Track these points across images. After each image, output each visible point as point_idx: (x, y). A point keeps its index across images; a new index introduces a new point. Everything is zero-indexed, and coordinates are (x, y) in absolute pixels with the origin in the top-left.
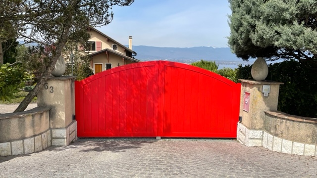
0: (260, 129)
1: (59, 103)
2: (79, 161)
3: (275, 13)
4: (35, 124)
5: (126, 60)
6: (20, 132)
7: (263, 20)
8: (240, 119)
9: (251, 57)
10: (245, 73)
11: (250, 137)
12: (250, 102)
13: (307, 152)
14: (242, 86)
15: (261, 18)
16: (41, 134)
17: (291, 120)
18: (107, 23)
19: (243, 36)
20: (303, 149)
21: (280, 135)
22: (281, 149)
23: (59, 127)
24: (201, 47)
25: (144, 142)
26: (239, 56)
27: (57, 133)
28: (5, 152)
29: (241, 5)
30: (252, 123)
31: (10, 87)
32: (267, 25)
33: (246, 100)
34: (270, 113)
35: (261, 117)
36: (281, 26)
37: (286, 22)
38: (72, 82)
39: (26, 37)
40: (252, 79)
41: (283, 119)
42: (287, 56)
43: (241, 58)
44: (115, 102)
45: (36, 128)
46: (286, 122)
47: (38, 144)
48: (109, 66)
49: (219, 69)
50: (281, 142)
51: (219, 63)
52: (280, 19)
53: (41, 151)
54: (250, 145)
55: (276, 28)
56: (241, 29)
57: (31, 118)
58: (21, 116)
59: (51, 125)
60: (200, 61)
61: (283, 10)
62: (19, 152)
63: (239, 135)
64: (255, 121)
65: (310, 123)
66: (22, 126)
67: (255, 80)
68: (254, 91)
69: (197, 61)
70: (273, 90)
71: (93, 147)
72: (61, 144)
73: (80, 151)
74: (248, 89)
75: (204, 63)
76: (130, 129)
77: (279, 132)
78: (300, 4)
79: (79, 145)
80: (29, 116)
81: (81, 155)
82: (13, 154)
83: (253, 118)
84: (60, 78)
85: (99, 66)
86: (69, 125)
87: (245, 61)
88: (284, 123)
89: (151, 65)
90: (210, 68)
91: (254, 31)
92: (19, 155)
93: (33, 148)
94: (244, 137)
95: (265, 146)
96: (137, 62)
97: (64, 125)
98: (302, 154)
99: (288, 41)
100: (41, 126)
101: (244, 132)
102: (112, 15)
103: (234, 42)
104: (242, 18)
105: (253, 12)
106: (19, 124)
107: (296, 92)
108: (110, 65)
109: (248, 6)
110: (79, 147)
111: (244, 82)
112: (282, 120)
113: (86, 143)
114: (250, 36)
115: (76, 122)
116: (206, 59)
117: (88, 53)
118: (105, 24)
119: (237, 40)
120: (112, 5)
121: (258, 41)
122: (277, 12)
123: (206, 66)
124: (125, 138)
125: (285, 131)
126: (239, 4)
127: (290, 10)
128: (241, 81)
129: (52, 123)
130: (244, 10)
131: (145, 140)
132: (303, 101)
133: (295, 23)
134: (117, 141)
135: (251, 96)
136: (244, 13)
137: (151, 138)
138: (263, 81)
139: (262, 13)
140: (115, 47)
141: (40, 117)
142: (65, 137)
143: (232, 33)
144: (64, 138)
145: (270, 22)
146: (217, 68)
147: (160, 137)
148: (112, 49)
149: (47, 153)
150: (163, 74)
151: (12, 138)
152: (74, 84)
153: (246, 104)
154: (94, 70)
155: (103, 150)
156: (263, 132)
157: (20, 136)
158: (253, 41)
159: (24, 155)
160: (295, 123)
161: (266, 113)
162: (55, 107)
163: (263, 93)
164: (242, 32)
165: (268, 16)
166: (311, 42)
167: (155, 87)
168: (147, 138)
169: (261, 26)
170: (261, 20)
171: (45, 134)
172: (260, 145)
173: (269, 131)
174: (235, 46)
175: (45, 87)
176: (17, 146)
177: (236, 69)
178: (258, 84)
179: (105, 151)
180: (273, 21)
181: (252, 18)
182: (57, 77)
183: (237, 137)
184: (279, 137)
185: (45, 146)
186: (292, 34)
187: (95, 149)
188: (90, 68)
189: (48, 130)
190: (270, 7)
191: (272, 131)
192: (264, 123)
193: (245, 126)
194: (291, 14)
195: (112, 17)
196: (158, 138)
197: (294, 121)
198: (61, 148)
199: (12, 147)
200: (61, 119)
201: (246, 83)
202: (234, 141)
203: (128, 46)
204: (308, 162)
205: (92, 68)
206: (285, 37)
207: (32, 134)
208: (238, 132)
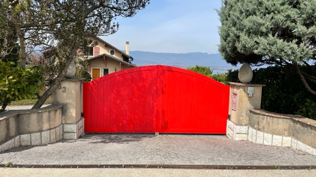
0: (246, 125)
1: (71, 102)
2: (91, 149)
3: (255, 26)
4: (51, 119)
5: (123, 65)
6: (39, 125)
7: (246, 32)
8: (229, 117)
9: (239, 63)
10: (233, 77)
11: (237, 132)
12: (237, 102)
13: (284, 144)
14: (230, 88)
15: (244, 30)
16: (55, 128)
17: (271, 116)
18: (114, 32)
19: (230, 45)
20: (281, 141)
21: (262, 129)
22: (263, 141)
23: (70, 123)
24: (196, 53)
25: (144, 137)
26: (228, 62)
27: (68, 128)
28: (26, 142)
29: (228, 18)
30: (239, 120)
31: (31, 87)
32: (249, 36)
33: (234, 100)
34: (253, 111)
35: (247, 115)
36: (259, 37)
37: (264, 34)
38: (81, 83)
39: (45, 44)
40: (239, 82)
41: (264, 115)
42: (271, 62)
43: (230, 64)
44: (118, 102)
45: (52, 122)
46: (267, 119)
47: (53, 137)
48: (106, 71)
49: (212, 75)
50: (262, 135)
51: (214, 69)
52: (258, 31)
53: (55, 143)
54: (237, 139)
55: (256, 39)
56: (229, 39)
57: (47, 113)
58: (40, 111)
59: (63, 120)
60: (195, 66)
61: (261, 25)
62: (37, 143)
63: (228, 131)
64: (241, 118)
65: (287, 119)
66: (40, 120)
67: (242, 83)
68: (240, 92)
69: (192, 67)
70: (257, 91)
71: (99, 140)
72: (72, 138)
73: (89, 143)
74: (235, 90)
75: (199, 69)
76: (132, 126)
77: (262, 127)
78: (273, 20)
79: (87, 139)
80: (46, 111)
81: (91, 146)
82: (32, 144)
83: (239, 116)
84: (72, 80)
85: (96, 71)
86: (78, 122)
87: (234, 66)
88: (265, 119)
89: (150, 69)
90: (204, 73)
91: (239, 41)
92: (37, 146)
93: (49, 140)
94: (232, 132)
95: (250, 140)
96: (133, 67)
97: (74, 121)
98: (280, 145)
99: (265, 49)
100: (55, 121)
101: (232, 128)
102: (118, 26)
103: (223, 50)
104: (229, 30)
105: (238, 25)
106: (38, 118)
107: (278, 94)
108: (108, 70)
109: (233, 20)
110: (87, 140)
111: (232, 85)
112: (263, 117)
113: (93, 137)
114: (236, 45)
115: (84, 119)
116: (201, 65)
117: (87, 57)
118: (112, 33)
119: (226, 48)
120: (116, 15)
121: (242, 49)
122: (257, 26)
123: (201, 71)
124: (127, 134)
125: (266, 126)
126: (227, 18)
127: (266, 25)
128: (229, 84)
129: (64, 119)
130: (231, 23)
131: (145, 135)
132: (284, 101)
133: (270, 35)
134: (120, 136)
135: (238, 96)
136: (231, 25)
137: (150, 134)
138: (248, 83)
139: (245, 26)
140: (112, 52)
141: (55, 113)
142: (75, 131)
143: (221, 41)
144: (74, 133)
145: (251, 34)
146: (211, 73)
147: (158, 133)
148: (109, 54)
149: (60, 144)
150: (162, 77)
151: (31, 131)
152: (82, 85)
153: (234, 103)
154: (91, 74)
155: (109, 142)
156: (248, 128)
157: (38, 128)
158: (238, 49)
159: (41, 145)
160: (274, 119)
161: (250, 111)
162: (67, 105)
163: (248, 94)
164: (229, 41)
165: (249, 29)
166: (282, 50)
167: (155, 88)
168: (146, 134)
169: (244, 37)
170: (244, 32)
171: (58, 128)
172: (246, 139)
173: (253, 127)
174: (224, 53)
175: (58, 88)
176: (35, 137)
177: (227, 74)
178: (244, 86)
179: (111, 143)
180: (253, 33)
181: (237, 30)
182: (68, 78)
183: (227, 133)
184: (261, 131)
185: (58, 139)
186: (268, 44)
187: (102, 142)
188: (89, 72)
189: (60, 125)
190: (250, 21)
191: (256, 127)
192: (249, 120)
193: (233, 122)
194: (267, 28)
195: (118, 27)
196: (157, 133)
197: (273, 117)
198: (72, 141)
199: (32, 138)
200: (72, 116)
201: (234, 85)
202: (224, 136)
203: (125, 51)
204: (284, 150)
205: (90, 72)
206: (262, 47)
207: (49, 128)
208: (227, 128)
